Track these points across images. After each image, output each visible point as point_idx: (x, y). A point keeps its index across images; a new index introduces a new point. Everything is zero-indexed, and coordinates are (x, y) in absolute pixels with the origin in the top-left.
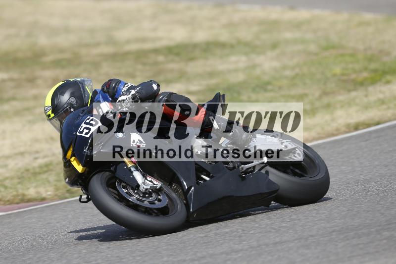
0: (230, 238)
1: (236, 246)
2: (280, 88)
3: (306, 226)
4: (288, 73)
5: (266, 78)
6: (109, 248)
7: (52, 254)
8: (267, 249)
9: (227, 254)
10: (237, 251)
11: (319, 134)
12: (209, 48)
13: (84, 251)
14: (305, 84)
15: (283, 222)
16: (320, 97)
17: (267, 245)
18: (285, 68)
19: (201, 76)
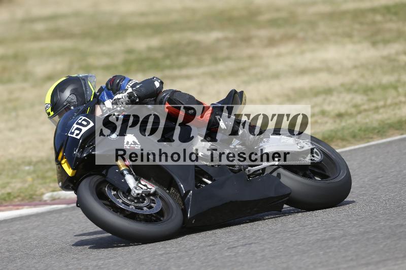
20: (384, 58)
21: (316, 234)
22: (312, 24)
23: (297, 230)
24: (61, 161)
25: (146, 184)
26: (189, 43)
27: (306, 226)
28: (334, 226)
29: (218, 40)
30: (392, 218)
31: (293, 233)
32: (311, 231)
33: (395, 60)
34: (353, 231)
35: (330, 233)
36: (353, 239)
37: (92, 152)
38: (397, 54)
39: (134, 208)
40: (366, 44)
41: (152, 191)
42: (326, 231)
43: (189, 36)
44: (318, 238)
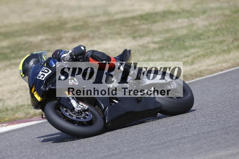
0: (181, 130)
1: (185, 135)
2: (208, 37)
3: (226, 121)
4: (213, 28)
5: (200, 32)
6: (108, 139)
7: (74, 144)
8: (203, 136)
9: (179, 140)
10: (185, 138)
11: (232, 64)
12: (166, 15)
13: (94, 142)
14: (223, 34)
15: (213, 119)
16: (233, 42)
17: (203, 133)
18: (211, 25)
19: (160, 32)
20: (140, 46)
21: (104, 153)
22: (98, 28)
23: (92, 151)
24: (33, 93)
25: (83, 104)
26: (26, 43)
27: (98, 148)
28: (114, 148)
29: (42, 40)
30: (148, 141)
31: (90, 153)
32: (100, 151)
33: (146, 47)
34: (125, 150)
35: (112, 152)
36: (125, 154)
37: (51, 87)
38: (148, 43)
39: (75, 118)
40: (130, 38)
41: (86, 108)
42: (110, 151)
43: (25, 39)
44: (105, 155)
